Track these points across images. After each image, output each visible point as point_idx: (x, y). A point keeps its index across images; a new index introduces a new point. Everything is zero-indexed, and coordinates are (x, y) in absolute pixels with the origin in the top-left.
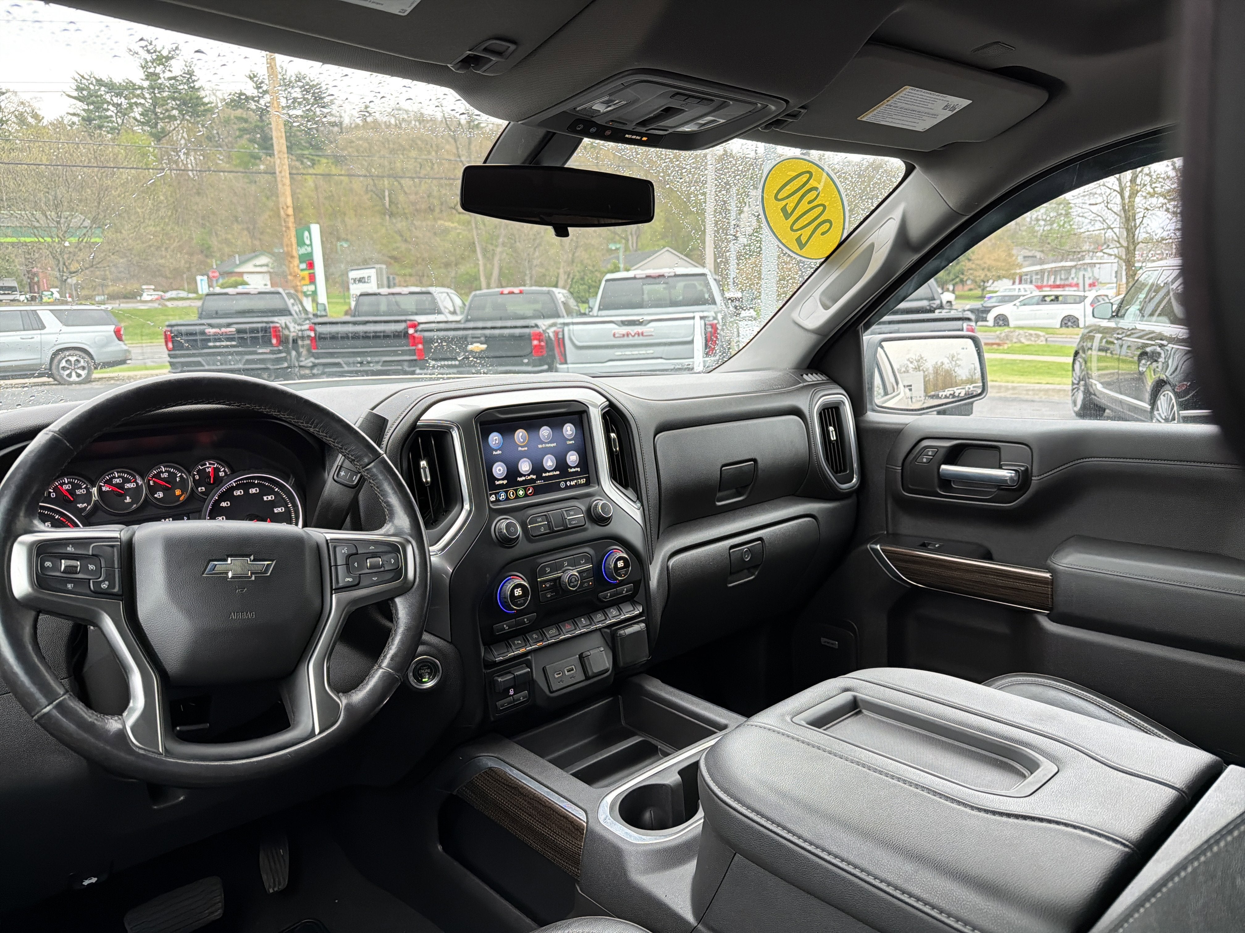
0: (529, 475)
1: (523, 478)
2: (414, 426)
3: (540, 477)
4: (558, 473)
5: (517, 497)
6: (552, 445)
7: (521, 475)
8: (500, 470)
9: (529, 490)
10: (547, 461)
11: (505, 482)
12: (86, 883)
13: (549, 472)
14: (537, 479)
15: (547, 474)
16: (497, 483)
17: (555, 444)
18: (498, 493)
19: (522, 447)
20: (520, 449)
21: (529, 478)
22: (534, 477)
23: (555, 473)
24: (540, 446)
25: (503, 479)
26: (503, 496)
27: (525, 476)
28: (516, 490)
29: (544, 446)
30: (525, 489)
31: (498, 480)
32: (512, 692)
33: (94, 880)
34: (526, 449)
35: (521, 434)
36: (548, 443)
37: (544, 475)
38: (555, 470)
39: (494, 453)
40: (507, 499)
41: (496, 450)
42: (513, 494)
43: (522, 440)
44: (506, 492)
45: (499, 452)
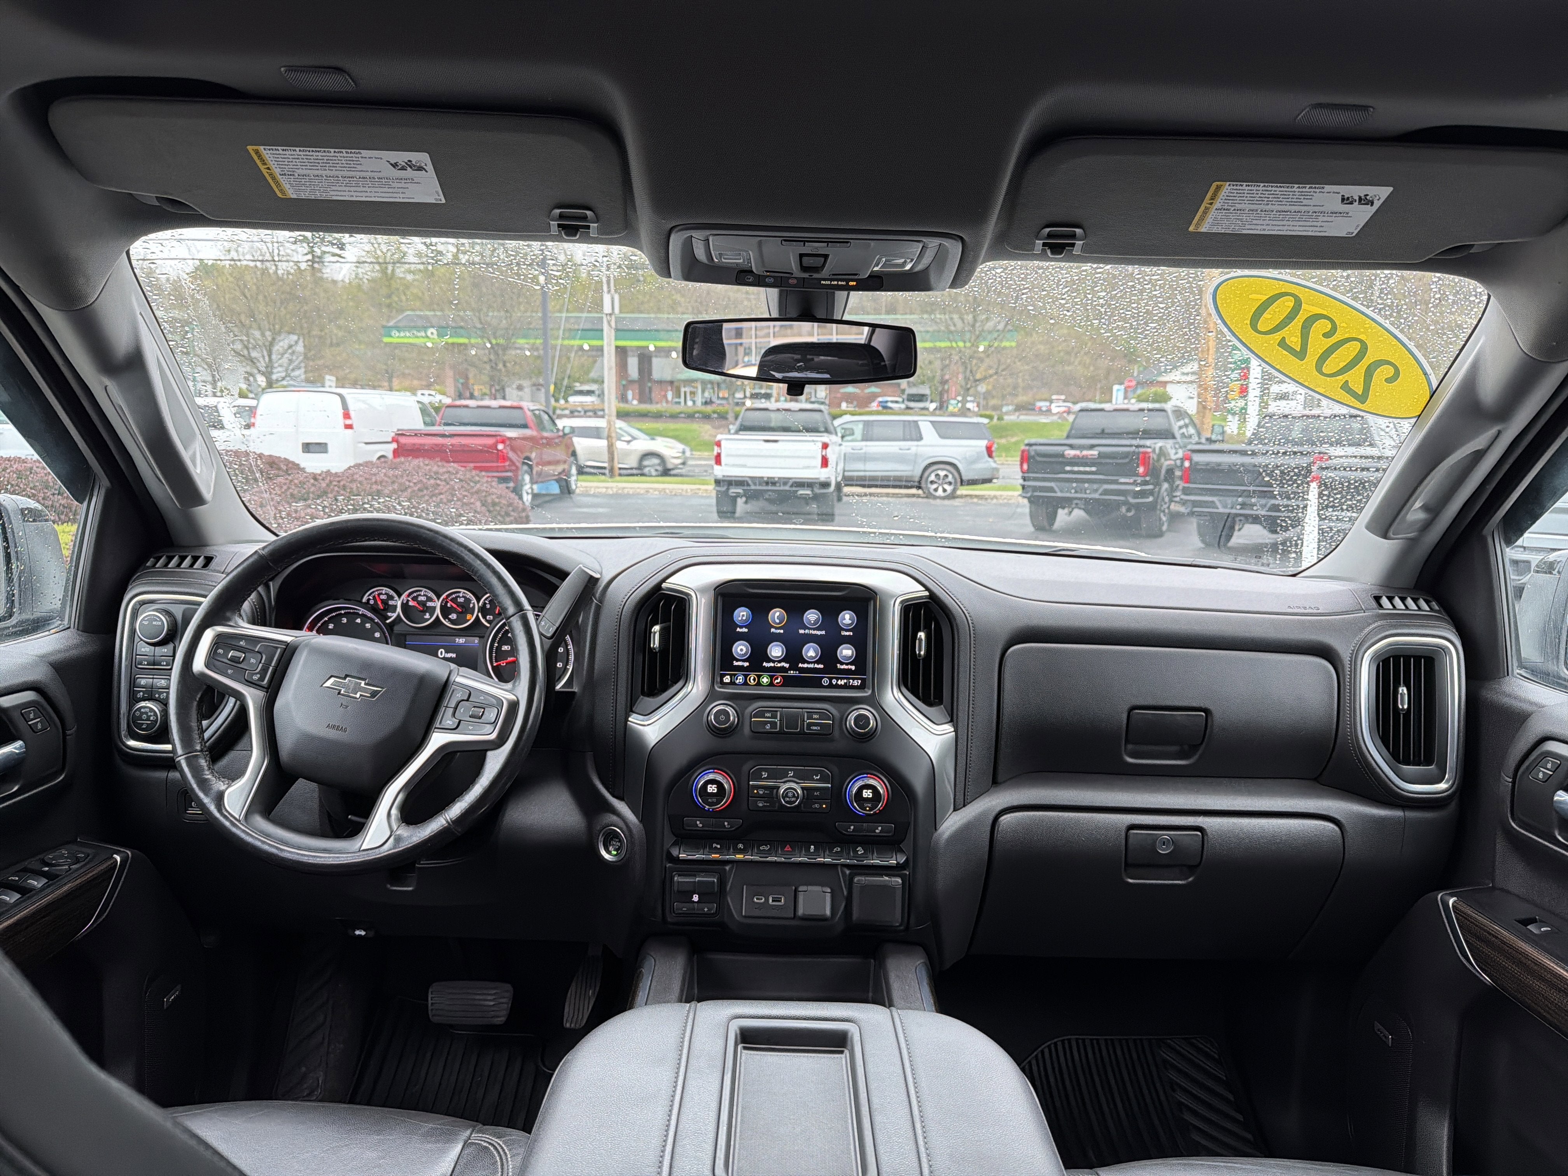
0: (779, 662)
1: (772, 664)
2: (658, 587)
3: (794, 667)
4: (821, 666)
5: (759, 684)
6: (819, 633)
7: (769, 660)
8: (741, 650)
9: (777, 678)
10: (808, 651)
11: (746, 664)
12: (357, 932)
13: (809, 663)
14: (790, 669)
15: (805, 665)
16: (735, 663)
17: (823, 632)
18: (735, 675)
19: (776, 628)
20: (773, 630)
21: (779, 665)
22: (787, 665)
23: (816, 666)
24: (801, 631)
25: (744, 661)
26: (740, 679)
27: (774, 662)
28: (759, 677)
29: (807, 631)
30: (771, 677)
31: (738, 660)
32: (696, 898)
33: (363, 933)
34: (782, 631)
35: (778, 614)
36: (814, 629)
37: (800, 665)
38: (817, 662)
39: (738, 630)
40: (745, 683)
41: (741, 627)
42: (754, 680)
43: (778, 621)
44: (746, 676)
45: (745, 630)
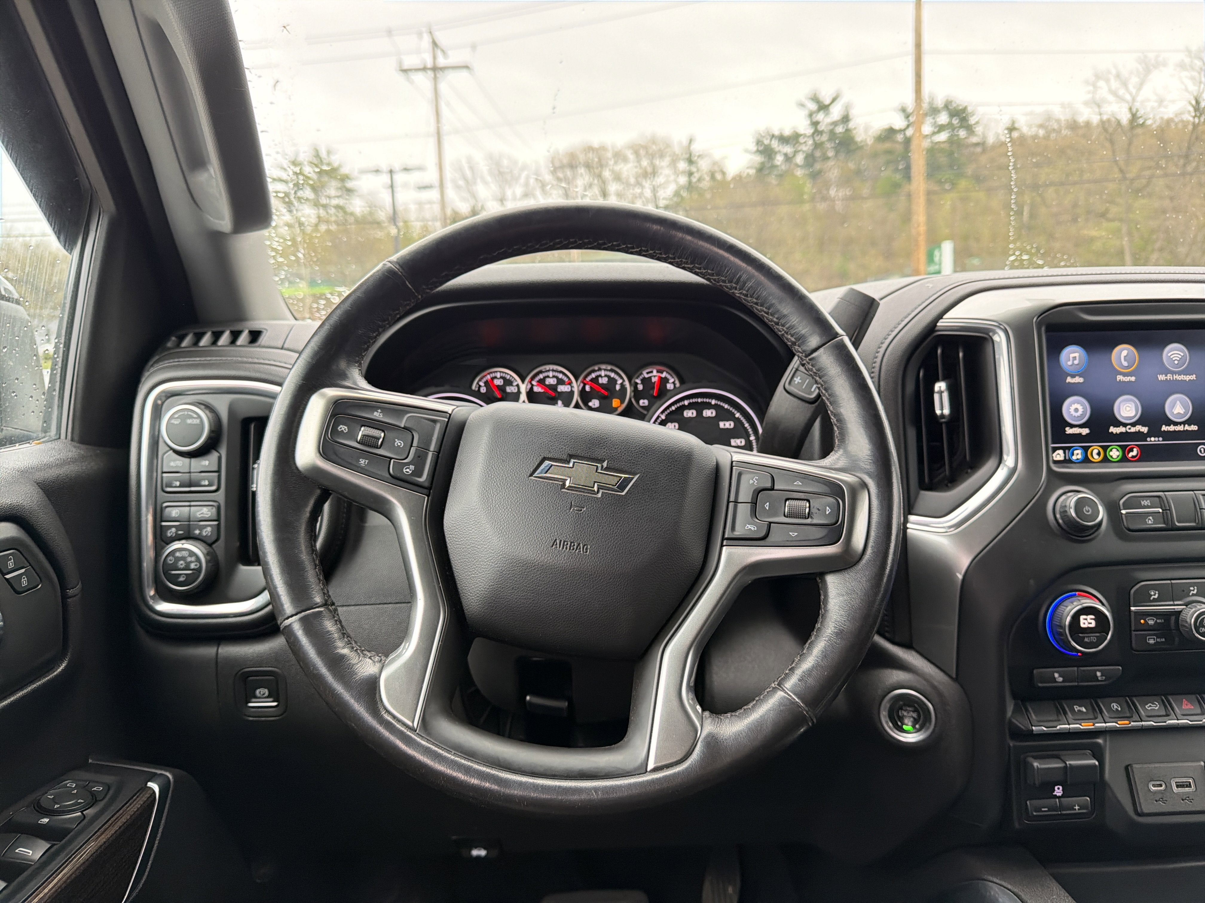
0: (1133, 425)
1: (1122, 429)
2: (932, 326)
3: (1155, 431)
4: (1194, 428)
5: (1106, 460)
6: (1187, 378)
7: (1118, 423)
8: (1076, 410)
9: (1131, 450)
10: (1173, 406)
11: (1085, 431)
13: (1176, 424)
14: (1149, 434)
15: (1172, 428)
16: (1069, 431)
17: (1193, 377)
18: (1069, 448)
19: (1125, 375)
20: (1120, 378)
21: (1133, 430)
22: (1145, 430)
23: (1187, 427)
24: (1161, 377)
25: (1081, 426)
26: (1078, 455)
27: (1125, 425)
28: (1105, 448)
29: (1169, 377)
30: (1123, 448)
31: (1072, 426)
32: (1058, 791)
34: (1133, 379)
35: (1125, 353)
36: (1180, 373)
37: (1164, 428)
38: (1188, 422)
39: (1069, 380)
40: (1086, 460)
41: (1073, 376)
42: (1099, 454)
43: (1125, 364)
44: (1086, 449)
45: (1078, 380)
